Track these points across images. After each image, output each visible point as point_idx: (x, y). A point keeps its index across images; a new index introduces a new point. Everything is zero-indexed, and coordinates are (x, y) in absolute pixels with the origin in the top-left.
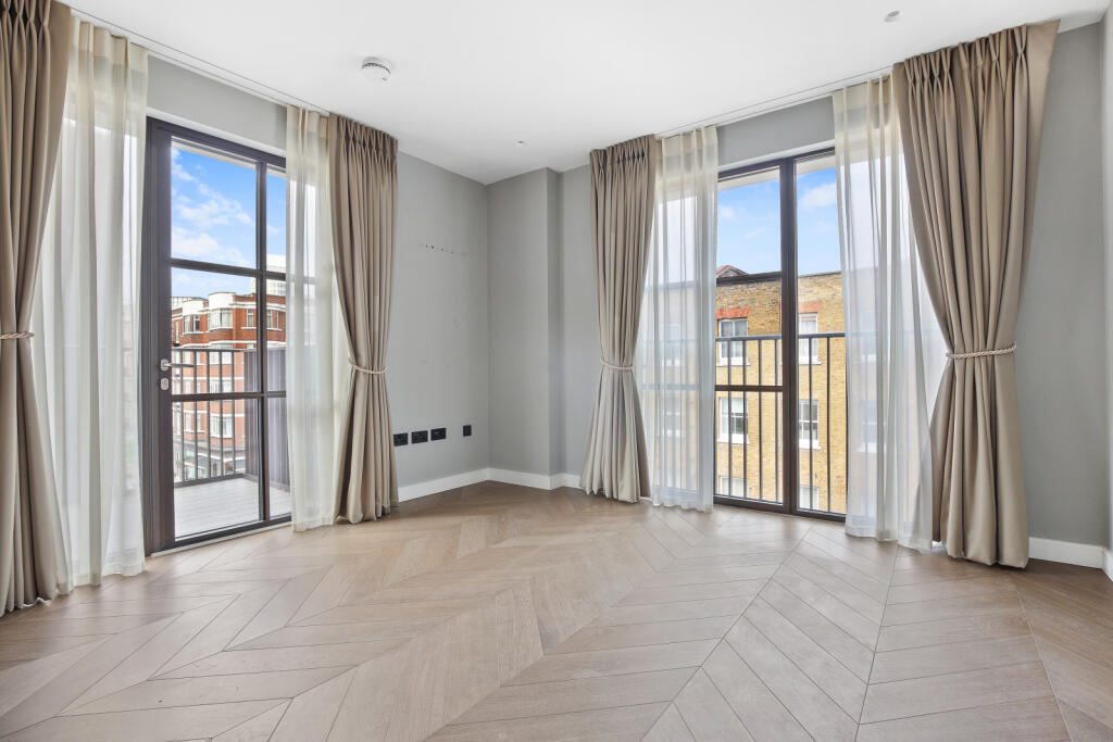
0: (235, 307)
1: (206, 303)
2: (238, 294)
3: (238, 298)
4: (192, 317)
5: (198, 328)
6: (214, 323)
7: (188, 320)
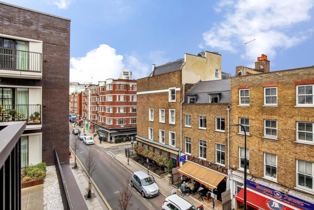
0: (113, 83)
1: (105, 82)
2: (114, 79)
3: (114, 80)
4: (102, 87)
5: (103, 90)
6: (108, 89)
7: (101, 88)
